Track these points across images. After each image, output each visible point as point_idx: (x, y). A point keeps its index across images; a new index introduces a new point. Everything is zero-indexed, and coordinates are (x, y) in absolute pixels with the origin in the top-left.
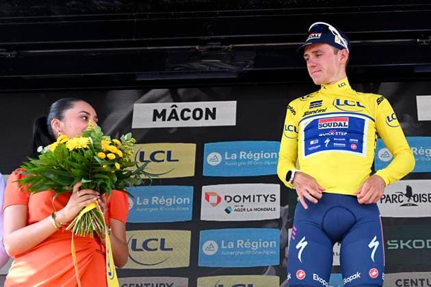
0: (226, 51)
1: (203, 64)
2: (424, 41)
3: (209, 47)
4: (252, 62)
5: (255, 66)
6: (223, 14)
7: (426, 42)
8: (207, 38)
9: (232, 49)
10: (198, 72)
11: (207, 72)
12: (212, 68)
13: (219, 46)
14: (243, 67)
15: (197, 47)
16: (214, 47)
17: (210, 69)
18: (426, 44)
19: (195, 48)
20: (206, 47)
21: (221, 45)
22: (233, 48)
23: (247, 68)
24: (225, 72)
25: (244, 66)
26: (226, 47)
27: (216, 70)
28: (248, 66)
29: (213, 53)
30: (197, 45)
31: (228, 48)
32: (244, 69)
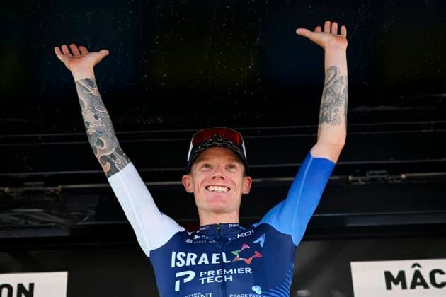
0: (53, 195)
1: (15, 216)
2: (360, 179)
3: (25, 188)
4: (92, 212)
5: (96, 218)
6: (47, 139)
7: (364, 180)
8: (22, 175)
9: (61, 193)
10: (7, 228)
11: (21, 228)
12: (30, 222)
13: (41, 188)
14: (78, 221)
15: (7, 189)
16: (33, 188)
17: (26, 223)
18: (363, 183)
19: (3, 191)
20: (20, 190)
21: (44, 186)
22: (64, 190)
23: (85, 222)
24: (50, 227)
25: (81, 218)
26: (51, 189)
27: (36, 224)
28: (85, 219)
29: (31, 199)
30: (5, 186)
31: (56, 190)
32: (80, 223)
